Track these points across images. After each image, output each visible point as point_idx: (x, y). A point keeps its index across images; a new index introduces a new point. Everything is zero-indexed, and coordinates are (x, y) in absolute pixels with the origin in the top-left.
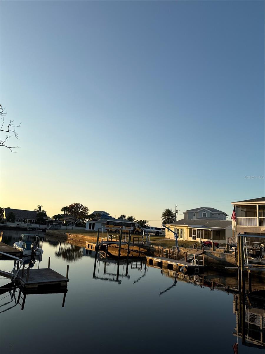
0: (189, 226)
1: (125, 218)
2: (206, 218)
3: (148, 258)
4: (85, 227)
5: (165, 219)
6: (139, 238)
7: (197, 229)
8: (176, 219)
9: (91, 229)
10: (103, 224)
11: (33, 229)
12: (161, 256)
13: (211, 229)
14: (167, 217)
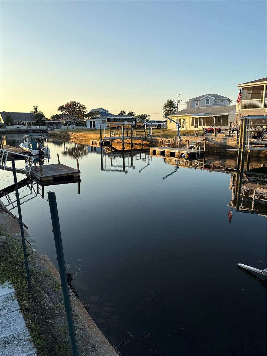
0: (192, 115)
1: (125, 114)
2: (210, 105)
3: (152, 149)
4: (86, 126)
5: (166, 111)
6: (141, 132)
7: (200, 117)
8: (178, 110)
9: (92, 127)
10: (103, 121)
11: (34, 131)
12: (163, 146)
13: (213, 116)
14: (168, 108)
